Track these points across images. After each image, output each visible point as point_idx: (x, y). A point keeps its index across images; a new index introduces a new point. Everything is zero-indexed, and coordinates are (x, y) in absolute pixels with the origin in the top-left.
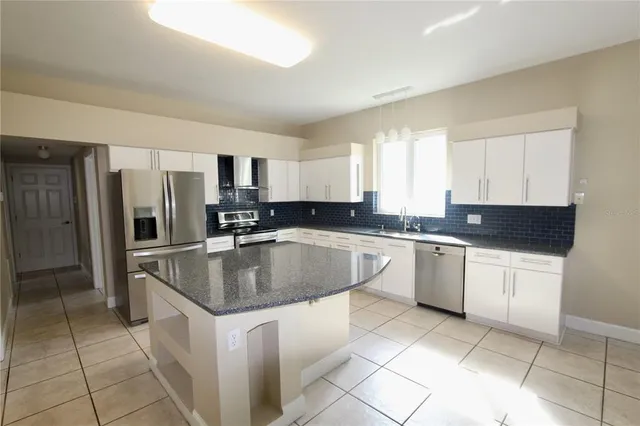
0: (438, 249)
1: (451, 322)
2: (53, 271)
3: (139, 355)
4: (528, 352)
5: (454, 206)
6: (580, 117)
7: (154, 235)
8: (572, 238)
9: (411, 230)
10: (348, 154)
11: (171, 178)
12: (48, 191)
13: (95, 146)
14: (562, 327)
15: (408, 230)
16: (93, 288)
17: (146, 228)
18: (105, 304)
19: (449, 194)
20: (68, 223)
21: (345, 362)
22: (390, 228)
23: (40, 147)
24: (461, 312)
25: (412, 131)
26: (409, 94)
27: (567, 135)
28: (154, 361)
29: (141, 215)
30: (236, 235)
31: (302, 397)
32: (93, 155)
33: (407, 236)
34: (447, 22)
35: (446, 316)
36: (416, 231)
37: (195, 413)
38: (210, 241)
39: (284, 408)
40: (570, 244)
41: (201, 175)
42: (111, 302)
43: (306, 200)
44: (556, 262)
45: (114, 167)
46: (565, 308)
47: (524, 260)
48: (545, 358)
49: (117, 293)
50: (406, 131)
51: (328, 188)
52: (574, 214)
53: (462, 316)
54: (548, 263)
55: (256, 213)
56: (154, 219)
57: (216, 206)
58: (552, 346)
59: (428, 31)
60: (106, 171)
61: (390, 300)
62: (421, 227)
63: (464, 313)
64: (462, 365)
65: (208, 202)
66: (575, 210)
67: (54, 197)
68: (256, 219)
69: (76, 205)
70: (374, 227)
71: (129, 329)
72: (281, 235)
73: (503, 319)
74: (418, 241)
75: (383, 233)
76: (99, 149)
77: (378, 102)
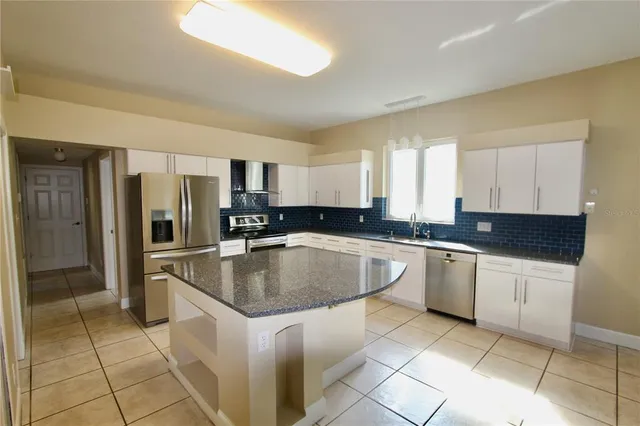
0: (449, 255)
1: (462, 328)
2: (63, 271)
3: (156, 356)
4: (540, 359)
5: (463, 213)
6: (591, 129)
7: (170, 238)
8: (583, 247)
9: (421, 237)
10: (359, 161)
11: (188, 181)
12: (60, 192)
13: (113, 149)
14: (573, 335)
15: (417, 236)
16: (105, 289)
17: (163, 231)
18: (118, 304)
19: (459, 202)
20: (78, 224)
21: (360, 366)
22: (399, 234)
23: (57, 150)
24: (471, 318)
25: (423, 138)
26: (422, 103)
27: (579, 146)
28: (174, 362)
29: (158, 218)
30: (247, 239)
31: (323, 399)
32: (110, 157)
33: (416, 242)
34: (463, 37)
35: (456, 322)
36: (425, 237)
37: (220, 412)
38: (223, 244)
39: (307, 410)
40: (580, 253)
41: (215, 179)
42: (125, 304)
43: (314, 205)
44: (567, 271)
45: (133, 171)
46: (577, 316)
47: (535, 268)
48: (557, 366)
49: (131, 295)
50: (418, 139)
51: (337, 194)
52: (585, 224)
53: (473, 322)
54: (560, 272)
55: (265, 217)
56: (171, 222)
57: (228, 209)
58: (564, 353)
59: (445, 44)
60: (123, 173)
61: (400, 306)
62: (430, 234)
63: (475, 320)
64: (475, 370)
65: (222, 206)
66: (585, 219)
67: (65, 198)
68: (265, 223)
69: (87, 207)
70: (383, 233)
71: (145, 330)
72: (292, 239)
73: (514, 326)
74: (428, 248)
75: (393, 239)
76: (117, 152)
77: (388, 110)
